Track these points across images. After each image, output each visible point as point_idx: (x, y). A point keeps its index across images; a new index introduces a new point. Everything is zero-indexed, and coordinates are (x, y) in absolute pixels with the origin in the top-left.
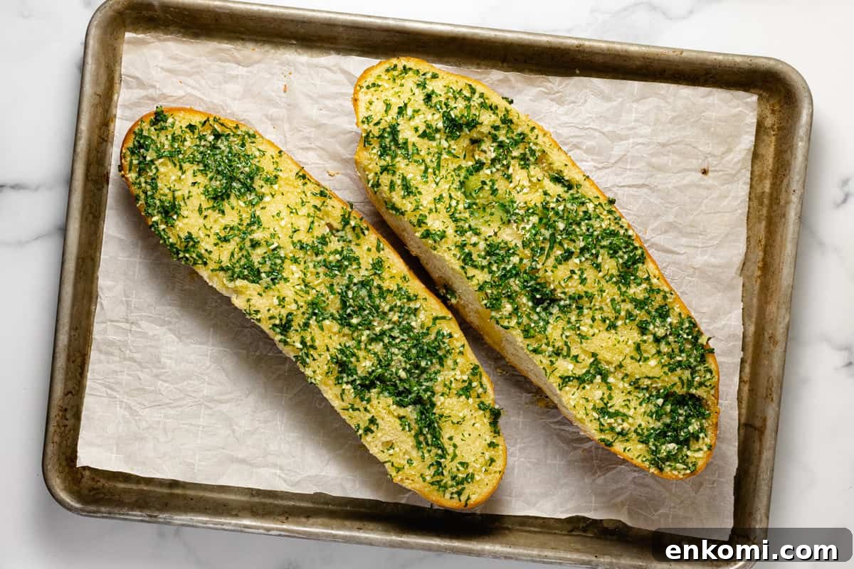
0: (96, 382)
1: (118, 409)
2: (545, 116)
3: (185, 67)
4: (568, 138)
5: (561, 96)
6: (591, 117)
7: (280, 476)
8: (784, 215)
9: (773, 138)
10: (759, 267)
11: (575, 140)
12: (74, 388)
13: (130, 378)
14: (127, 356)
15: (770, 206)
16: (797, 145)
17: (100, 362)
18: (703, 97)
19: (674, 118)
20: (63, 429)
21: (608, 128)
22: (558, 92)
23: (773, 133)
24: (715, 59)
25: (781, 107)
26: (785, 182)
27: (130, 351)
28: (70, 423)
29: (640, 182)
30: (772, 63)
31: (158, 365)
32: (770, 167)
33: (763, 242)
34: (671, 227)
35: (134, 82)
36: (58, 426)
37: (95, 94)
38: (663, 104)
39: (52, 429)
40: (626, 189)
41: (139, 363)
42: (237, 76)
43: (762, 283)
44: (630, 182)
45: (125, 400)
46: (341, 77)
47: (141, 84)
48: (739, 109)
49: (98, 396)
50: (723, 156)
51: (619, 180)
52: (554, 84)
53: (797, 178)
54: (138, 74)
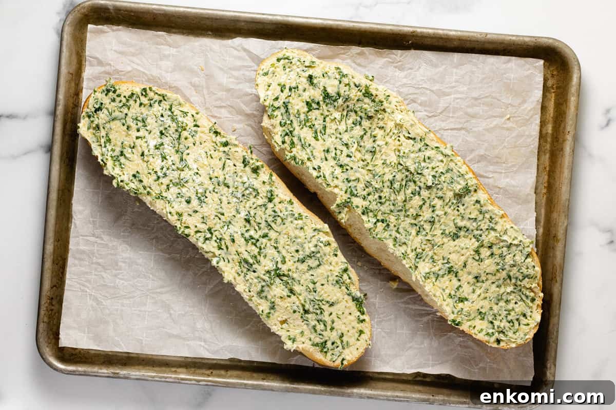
0: (72, 281)
1: (88, 300)
2: (390, 79)
3: (132, 50)
4: (407, 95)
5: (402, 65)
6: (423, 80)
7: (203, 347)
8: (562, 149)
9: (553, 95)
10: (545, 187)
11: (412, 97)
12: (57, 283)
13: (96, 277)
14: (94, 261)
15: (552, 144)
16: (570, 99)
17: (75, 265)
18: (505, 63)
19: (484, 79)
20: (50, 312)
21: (436, 87)
22: (399, 62)
23: (553, 91)
24: (510, 39)
25: (558, 72)
26: (562, 125)
27: (96, 257)
28: (55, 308)
29: (459, 126)
30: (551, 41)
31: (116, 267)
32: (552, 115)
33: (547, 169)
34: (482, 158)
35: (95, 62)
36: (47, 310)
37: (69, 73)
38: (474, 69)
39: (42, 313)
40: (450, 131)
41: (103, 267)
42: (169, 55)
43: (547, 198)
44: (452, 126)
45: (93, 294)
46: (243, 54)
47: (100, 63)
48: (530, 71)
49: (73, 291)
50: (520, 106)
51: (443, 125)
52: (396, 55)
53: (570, 122)
54: (98, 56)
